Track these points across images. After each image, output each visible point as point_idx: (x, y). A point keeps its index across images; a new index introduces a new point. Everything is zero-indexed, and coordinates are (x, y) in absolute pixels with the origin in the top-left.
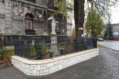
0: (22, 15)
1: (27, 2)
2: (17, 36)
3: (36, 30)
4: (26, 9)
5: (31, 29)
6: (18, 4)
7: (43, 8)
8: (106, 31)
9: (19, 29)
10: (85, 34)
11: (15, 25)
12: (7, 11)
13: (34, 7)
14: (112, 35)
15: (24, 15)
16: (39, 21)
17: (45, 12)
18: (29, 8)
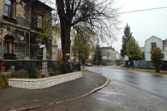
1: (7, 22)
3: (16, 54)
4: (5, 30)
5: (10, 52)
7: (25, 29)
8: (95, 56)
10: (72, 58)
13: (15, 29)
14: (101, 60)
15: (3, 37)
16: (20, 43)
17: (27, 34)
18: (9, 29)
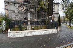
0: (23, 10)
2: (20, 21)
4: (25, 7)
6: (21, 5)
9: (21, 18)
11: (19, 15)
12: (16, 9)
15: (24, 11)
17: (35, 8)
